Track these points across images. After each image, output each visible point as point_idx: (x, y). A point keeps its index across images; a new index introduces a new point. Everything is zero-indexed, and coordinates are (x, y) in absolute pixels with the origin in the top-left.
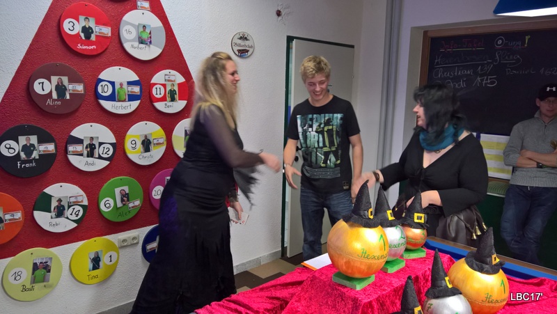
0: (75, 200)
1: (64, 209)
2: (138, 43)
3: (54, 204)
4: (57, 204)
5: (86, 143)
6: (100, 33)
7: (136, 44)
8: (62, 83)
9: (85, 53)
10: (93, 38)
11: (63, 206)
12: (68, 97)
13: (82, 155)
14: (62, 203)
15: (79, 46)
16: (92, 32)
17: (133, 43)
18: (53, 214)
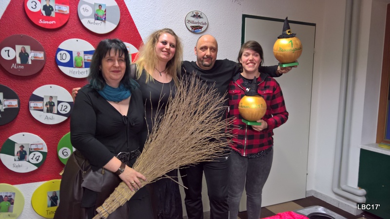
0: (36, 147)
1: (26, 154)
2: (94, 19)
3: (17, 149)
4: (19, 149)
5: (46, 100)
6: (59, 11)
7: (93, 20)
8: (25, 51)
9: (47, 27)
10: (53, 14)
11: (25, 152)
12: (30, 62)
13: (42, 110)
14: (24, 149)
15: (41, 21)
16: (53, 10)
17: (89, 19)
18: (17, 157)
